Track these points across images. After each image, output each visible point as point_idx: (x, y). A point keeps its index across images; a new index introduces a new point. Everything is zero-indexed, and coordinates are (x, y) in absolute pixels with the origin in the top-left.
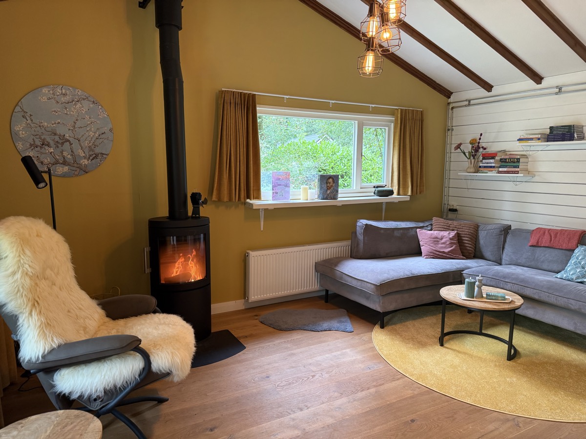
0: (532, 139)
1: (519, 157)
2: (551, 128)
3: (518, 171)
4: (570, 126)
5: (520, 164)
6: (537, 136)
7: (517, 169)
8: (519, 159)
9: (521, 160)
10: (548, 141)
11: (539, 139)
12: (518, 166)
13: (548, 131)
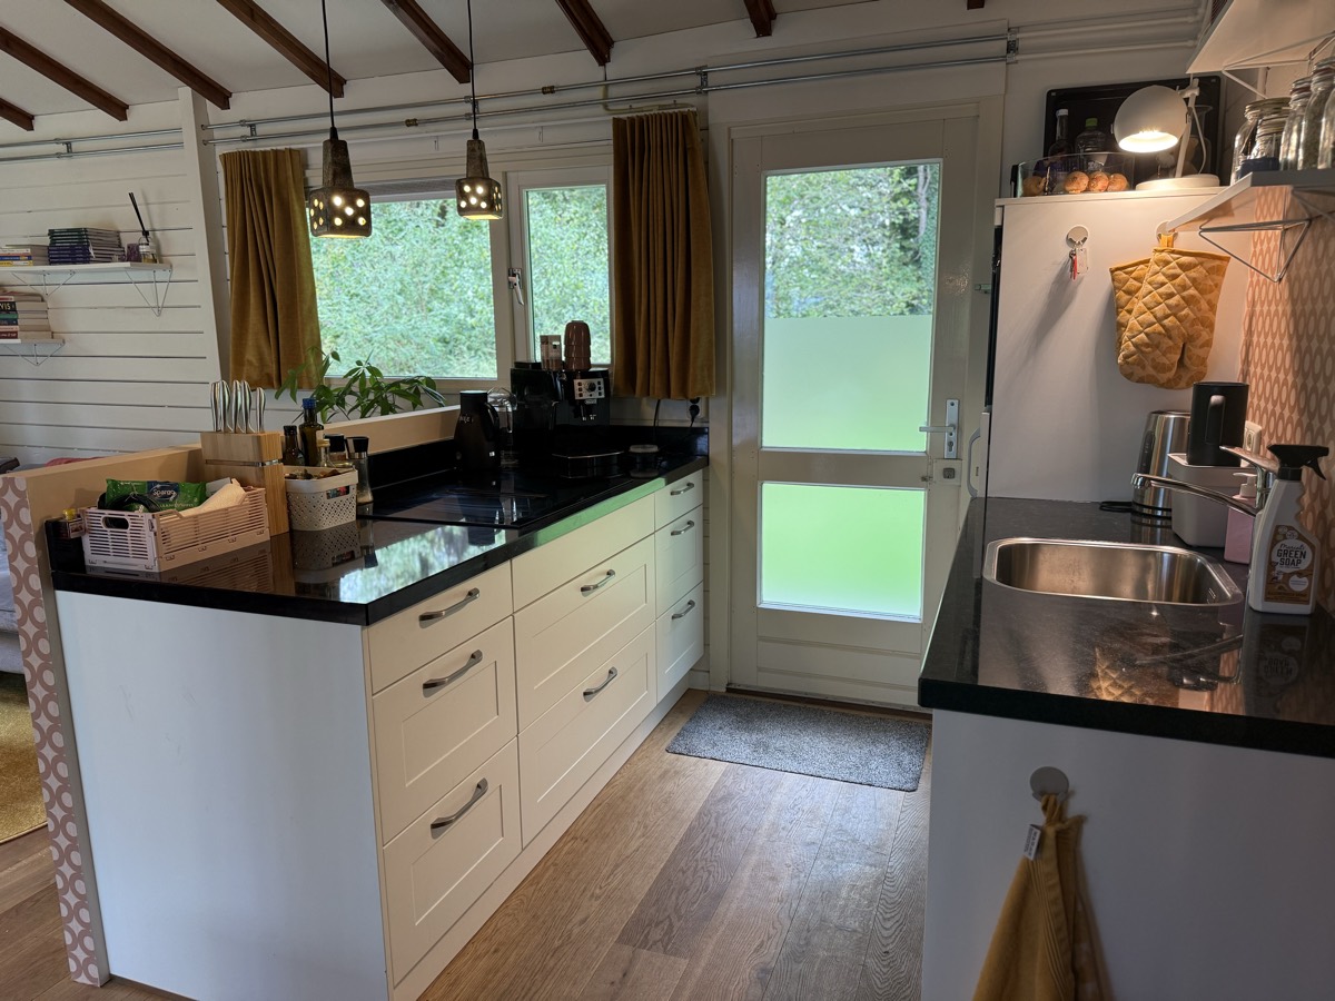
0: (16, 258)
1: (13, 299)
2: (52, 233)
3: (16, 332)
4: (78, 230)
5: (20, 316)
6: (24, 251)
7: (14, 328)
8: (14, 303)
9: (19, 306)
10: (51, 263)
11: (29, 258)
12: (16, 320)
13: (47, 241)
